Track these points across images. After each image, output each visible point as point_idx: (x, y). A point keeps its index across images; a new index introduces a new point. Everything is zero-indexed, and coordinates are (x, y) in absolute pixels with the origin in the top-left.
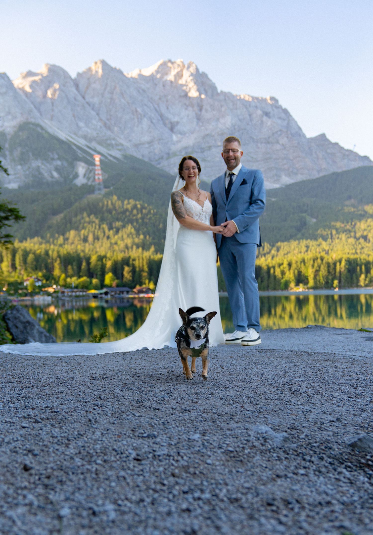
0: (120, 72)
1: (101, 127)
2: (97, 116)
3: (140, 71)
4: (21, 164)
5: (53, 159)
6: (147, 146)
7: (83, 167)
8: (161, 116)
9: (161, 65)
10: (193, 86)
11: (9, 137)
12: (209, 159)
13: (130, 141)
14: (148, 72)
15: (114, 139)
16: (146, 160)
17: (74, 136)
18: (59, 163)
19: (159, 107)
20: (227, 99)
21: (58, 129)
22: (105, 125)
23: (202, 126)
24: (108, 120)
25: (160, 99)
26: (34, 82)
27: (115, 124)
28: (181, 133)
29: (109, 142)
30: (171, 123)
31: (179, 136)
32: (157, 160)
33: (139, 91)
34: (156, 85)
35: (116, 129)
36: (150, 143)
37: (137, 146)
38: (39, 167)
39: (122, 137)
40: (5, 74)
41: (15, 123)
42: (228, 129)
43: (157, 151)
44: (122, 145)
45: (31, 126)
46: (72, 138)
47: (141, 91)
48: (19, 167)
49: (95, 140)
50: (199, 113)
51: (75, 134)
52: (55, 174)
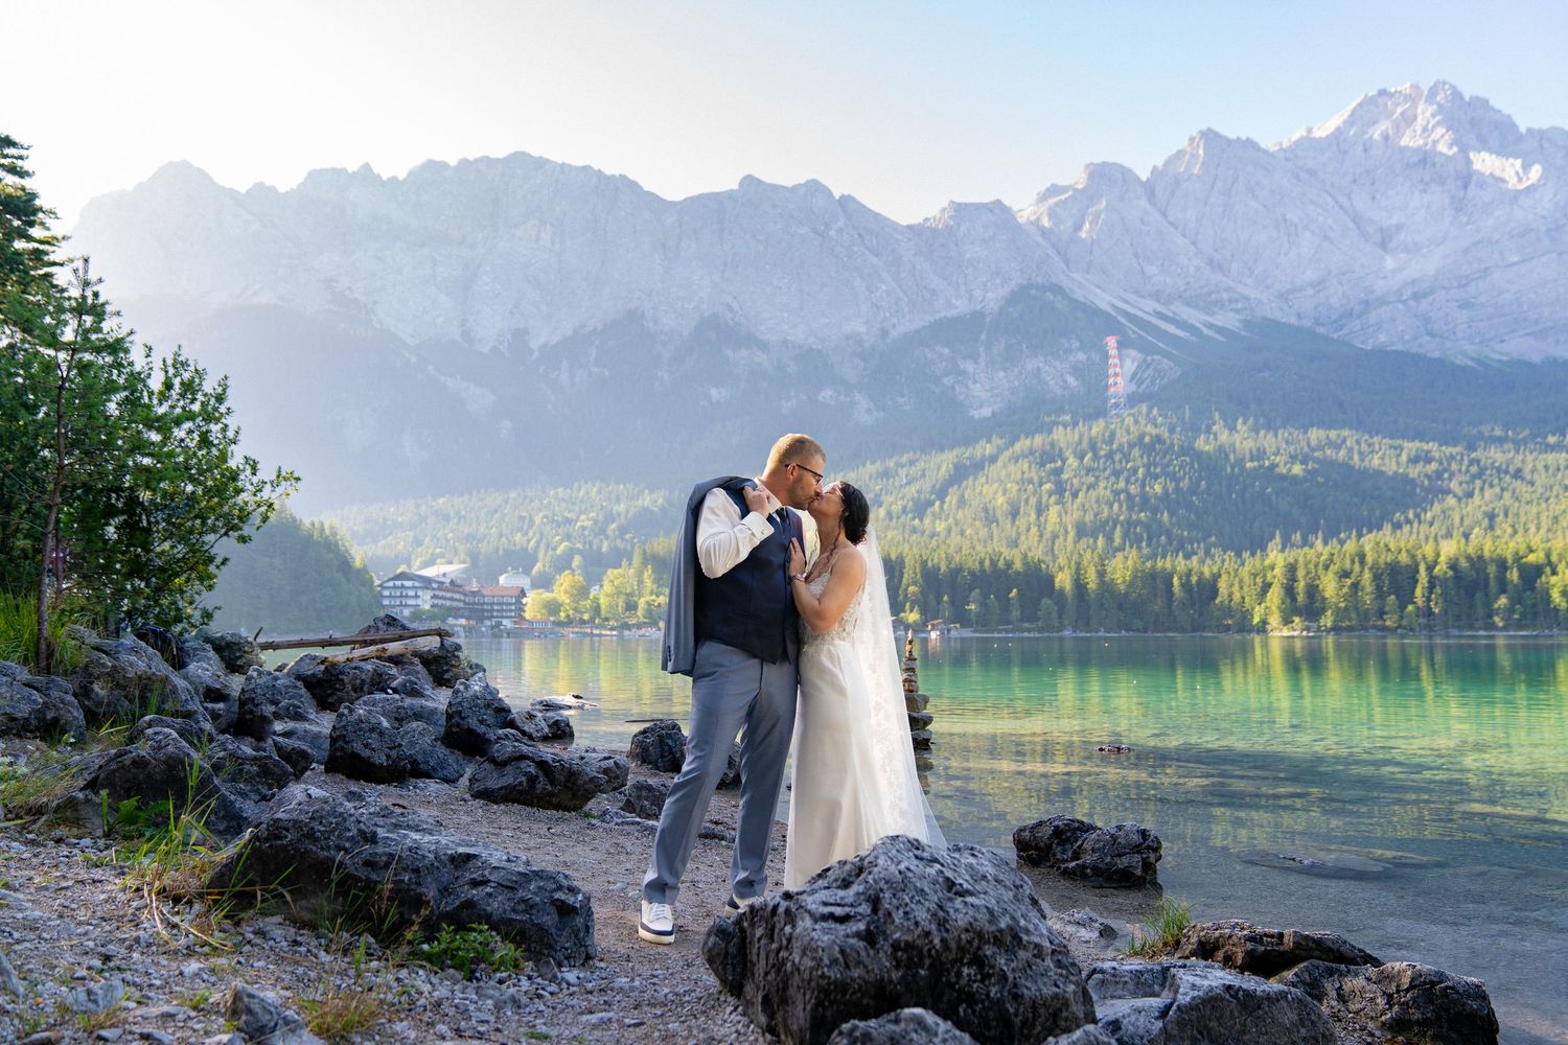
0: (1250, 144)
1: (1198, 269)
2: (1192, 247)
3: (1310, 130)
4: (1005, 370)
5: (1069, 351)
6: (1310, 292)
7: (1133, 361)
8: (1356, 219)
9: (1360, 105)
10: (1442, 136)
11: (988, 319)
12: (1482, 299)
13: (1268, 287)
14: (1323, 130)
15: (1228, 289)
16: (1307, 323)
17: (1131, 297)
18: (1082, 356)
19: (1350, 199)
20: (1546, 145)
21: (1099, 287)
22: (1211, 262)
23: (1468, 223)
24: (1216, 251)
25: (1355, 181)
26: (1057, 204)
27: (1233, 256)
28: (1406, 250)
29: (1213, 296)
30: (1381, 230)
31: (1403, 255)
32: (1335, 322)
33: (1298, 177)
34: (1346, 153)
35: (1234, 266)
36: (1319, 284)
37: (1283, 296)
38: (1038, 369)
39: (1249, 281)
40: (998, 202)
41: (1005, 291)
42: (1543, 217)
43: (1335, 301)
44: (1247, 298)
45: (1033, 292)
46: (1126, 302)
47: (1302, 175)
48: (1001, 374)
49: (1180, 297)
50: (1461, 193)
51: (1137, 292)
52: (1071, 380)
